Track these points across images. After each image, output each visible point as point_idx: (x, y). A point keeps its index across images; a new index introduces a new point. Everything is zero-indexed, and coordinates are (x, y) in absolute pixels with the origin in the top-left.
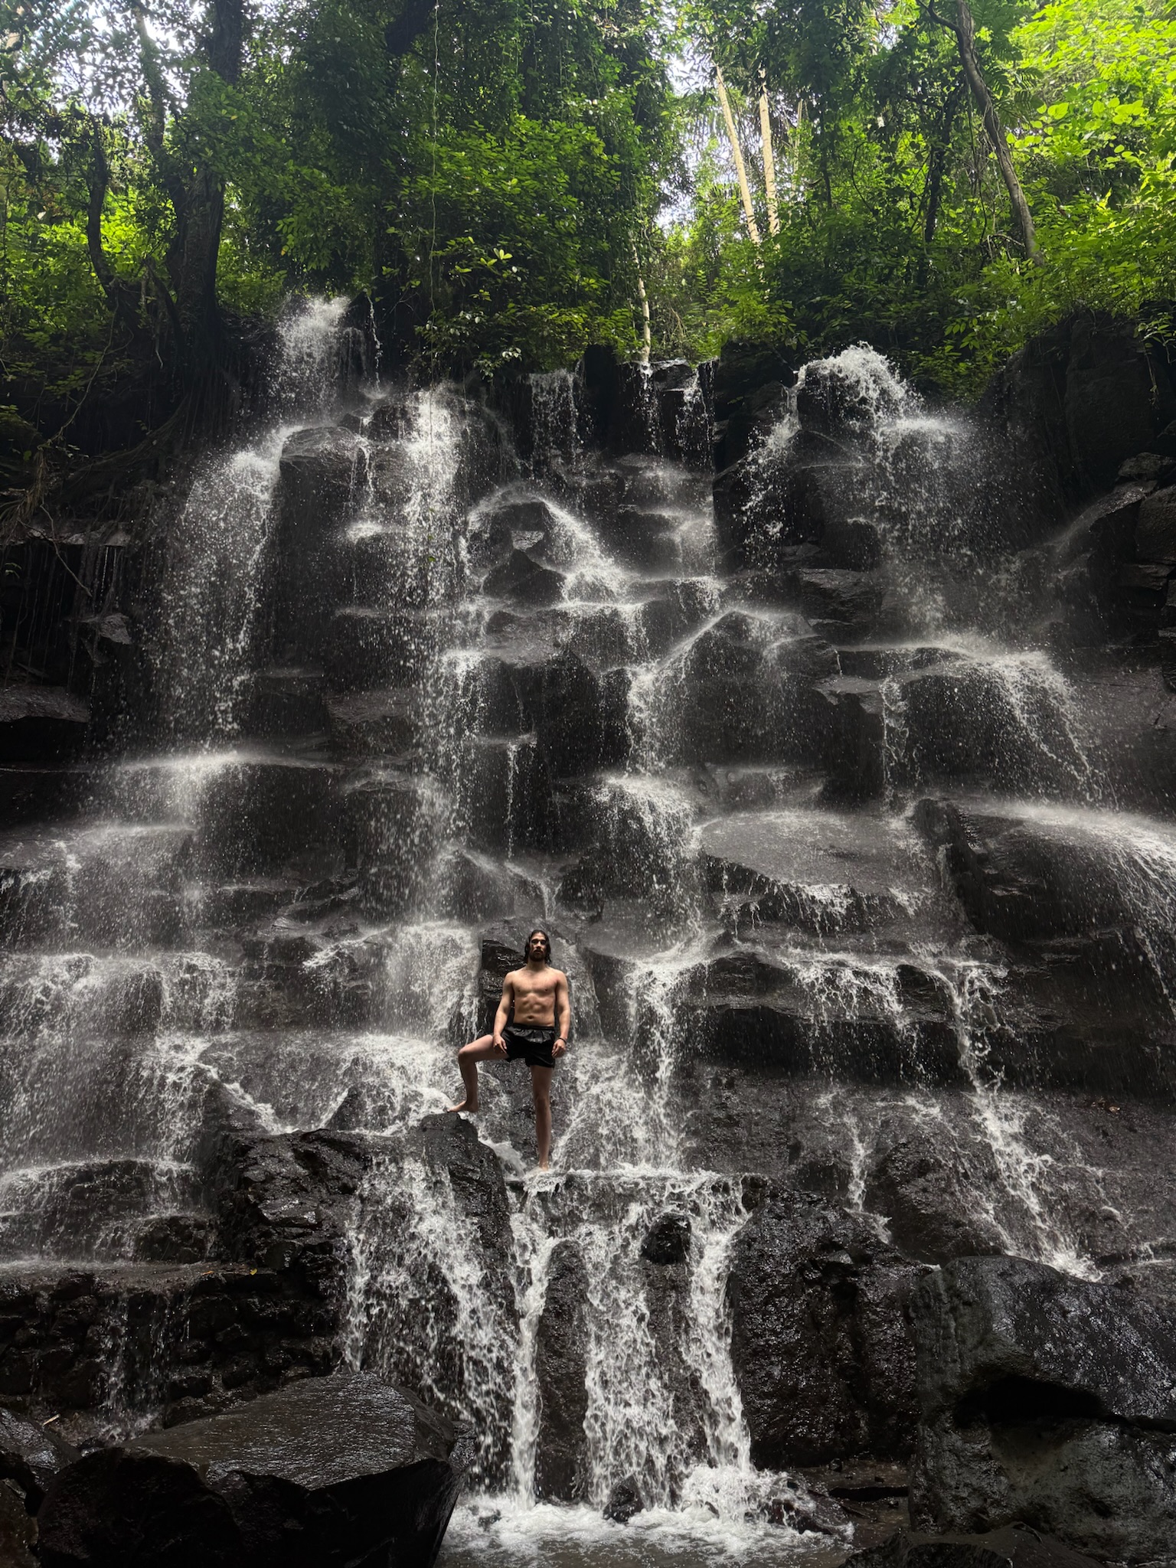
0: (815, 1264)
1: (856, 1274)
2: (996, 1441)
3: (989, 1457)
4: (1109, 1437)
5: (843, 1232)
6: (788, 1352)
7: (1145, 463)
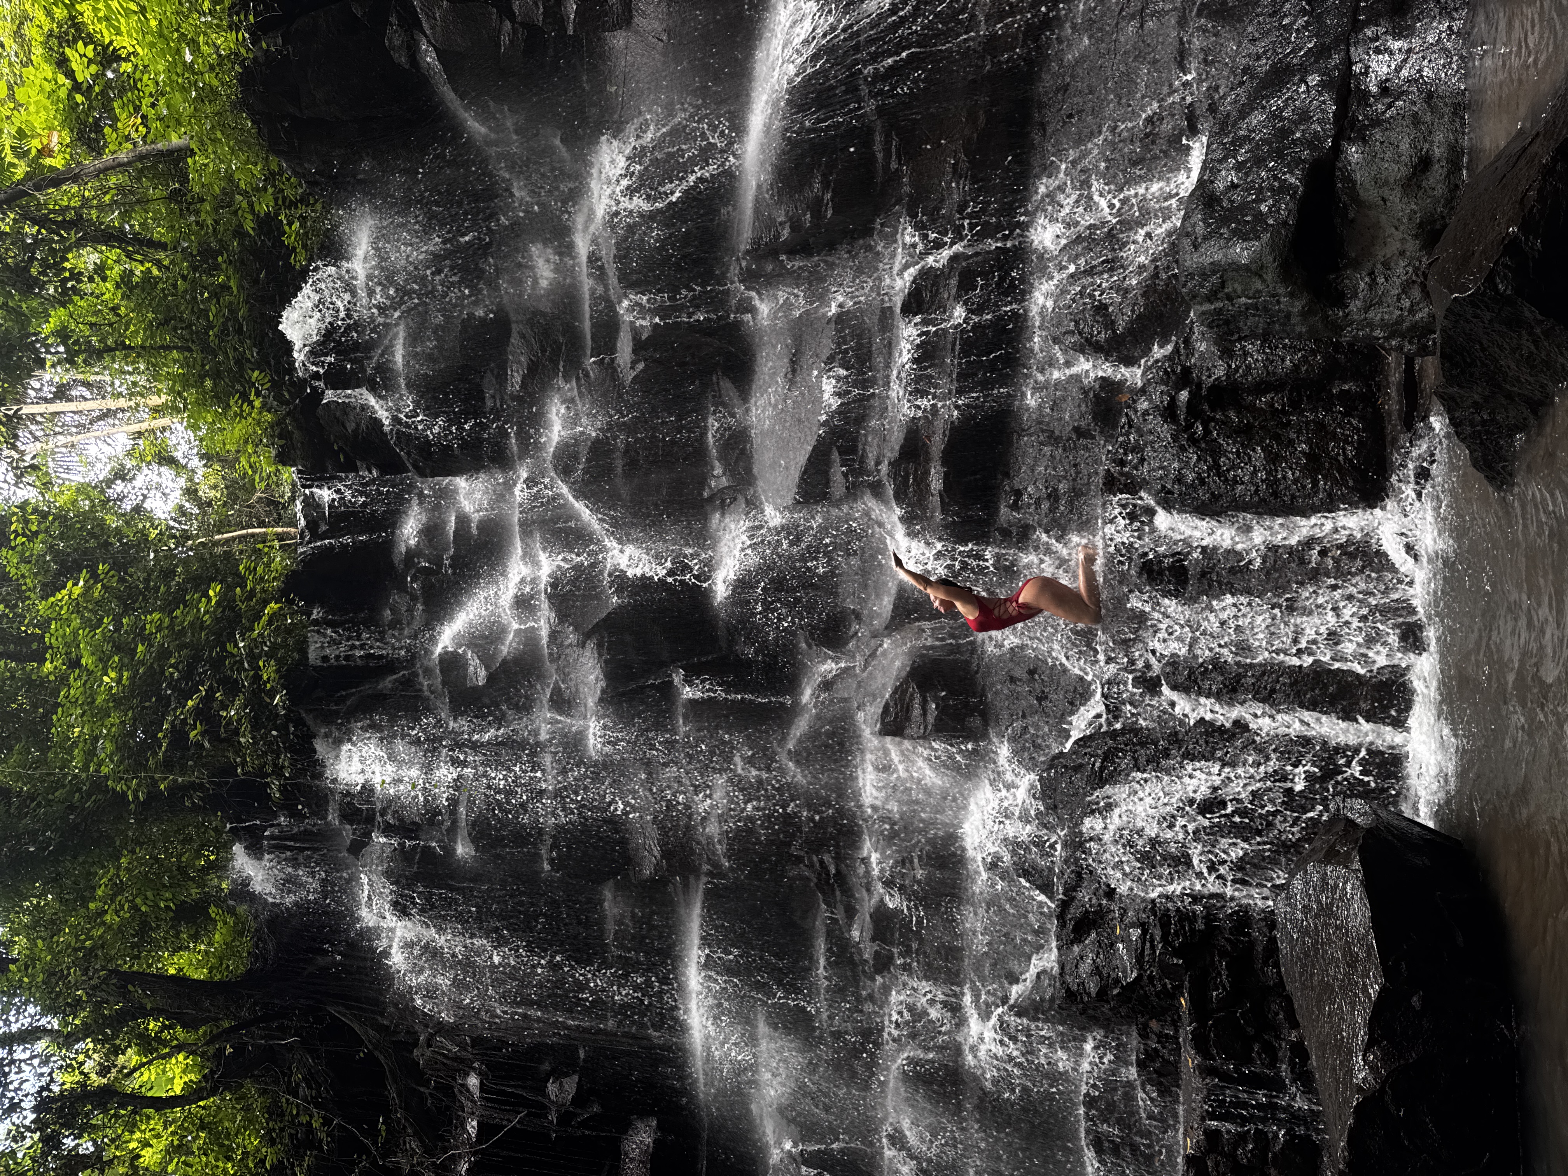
0: (1189, 426)
1: (1199, 385)
2: (1356, 265)
3: (1371, 274)
4: (1354, 152)
5: (1159, 395)
6: (1273, 459)
7: (397, 43)
